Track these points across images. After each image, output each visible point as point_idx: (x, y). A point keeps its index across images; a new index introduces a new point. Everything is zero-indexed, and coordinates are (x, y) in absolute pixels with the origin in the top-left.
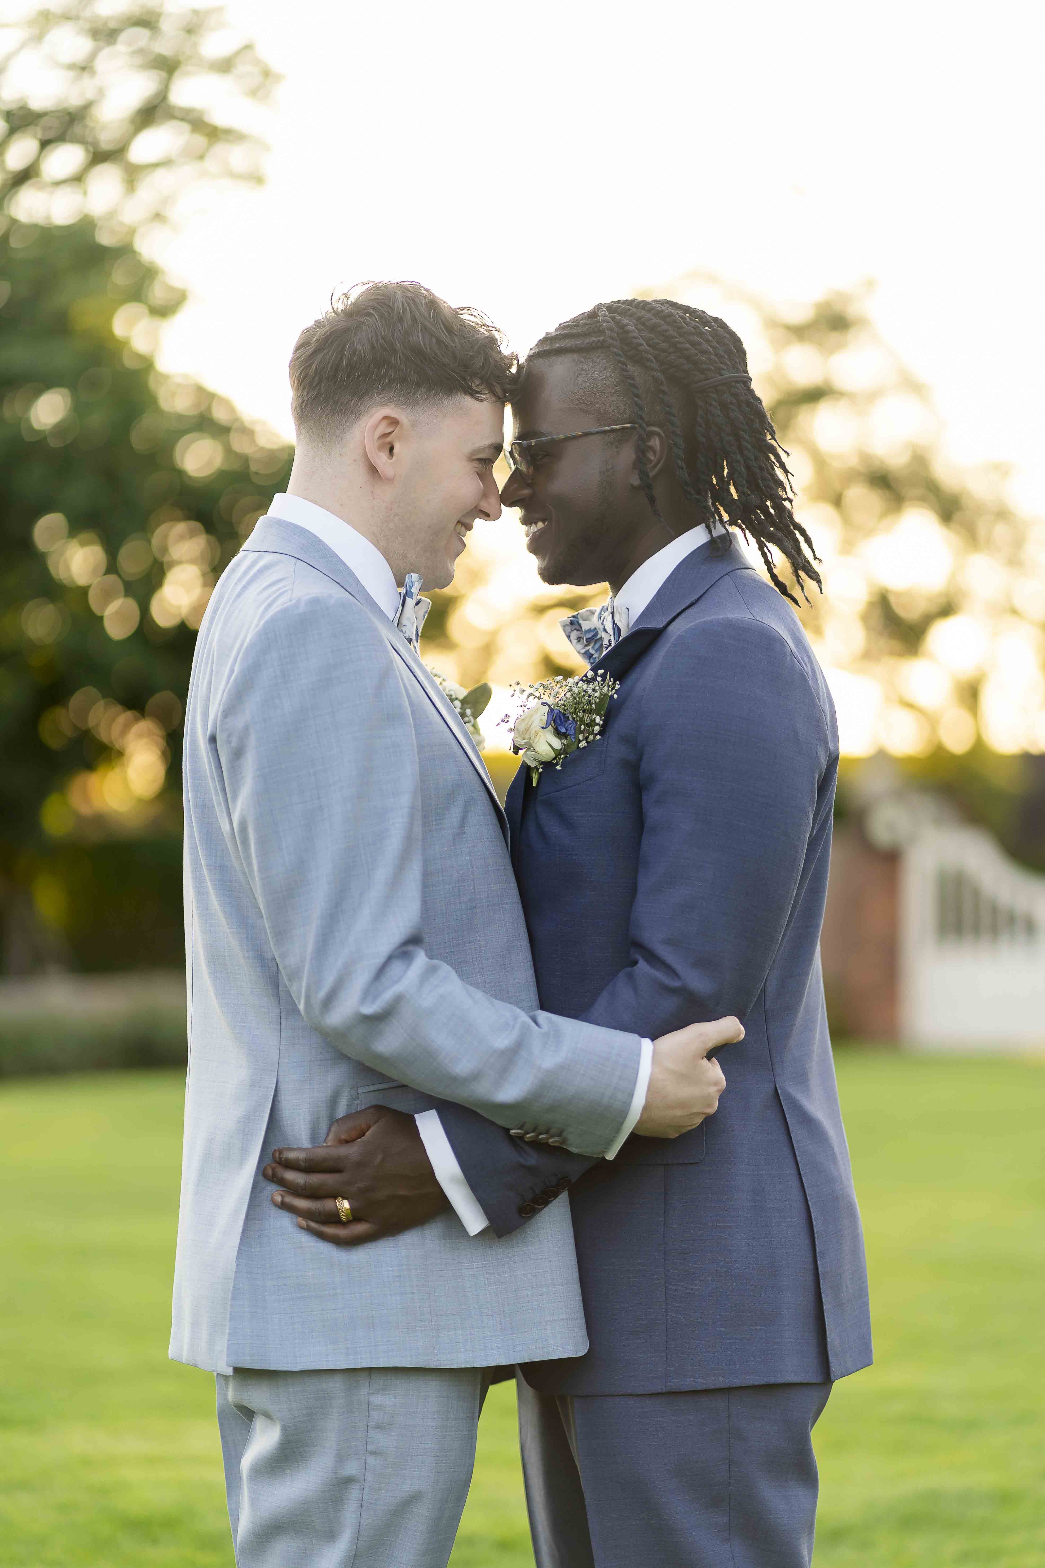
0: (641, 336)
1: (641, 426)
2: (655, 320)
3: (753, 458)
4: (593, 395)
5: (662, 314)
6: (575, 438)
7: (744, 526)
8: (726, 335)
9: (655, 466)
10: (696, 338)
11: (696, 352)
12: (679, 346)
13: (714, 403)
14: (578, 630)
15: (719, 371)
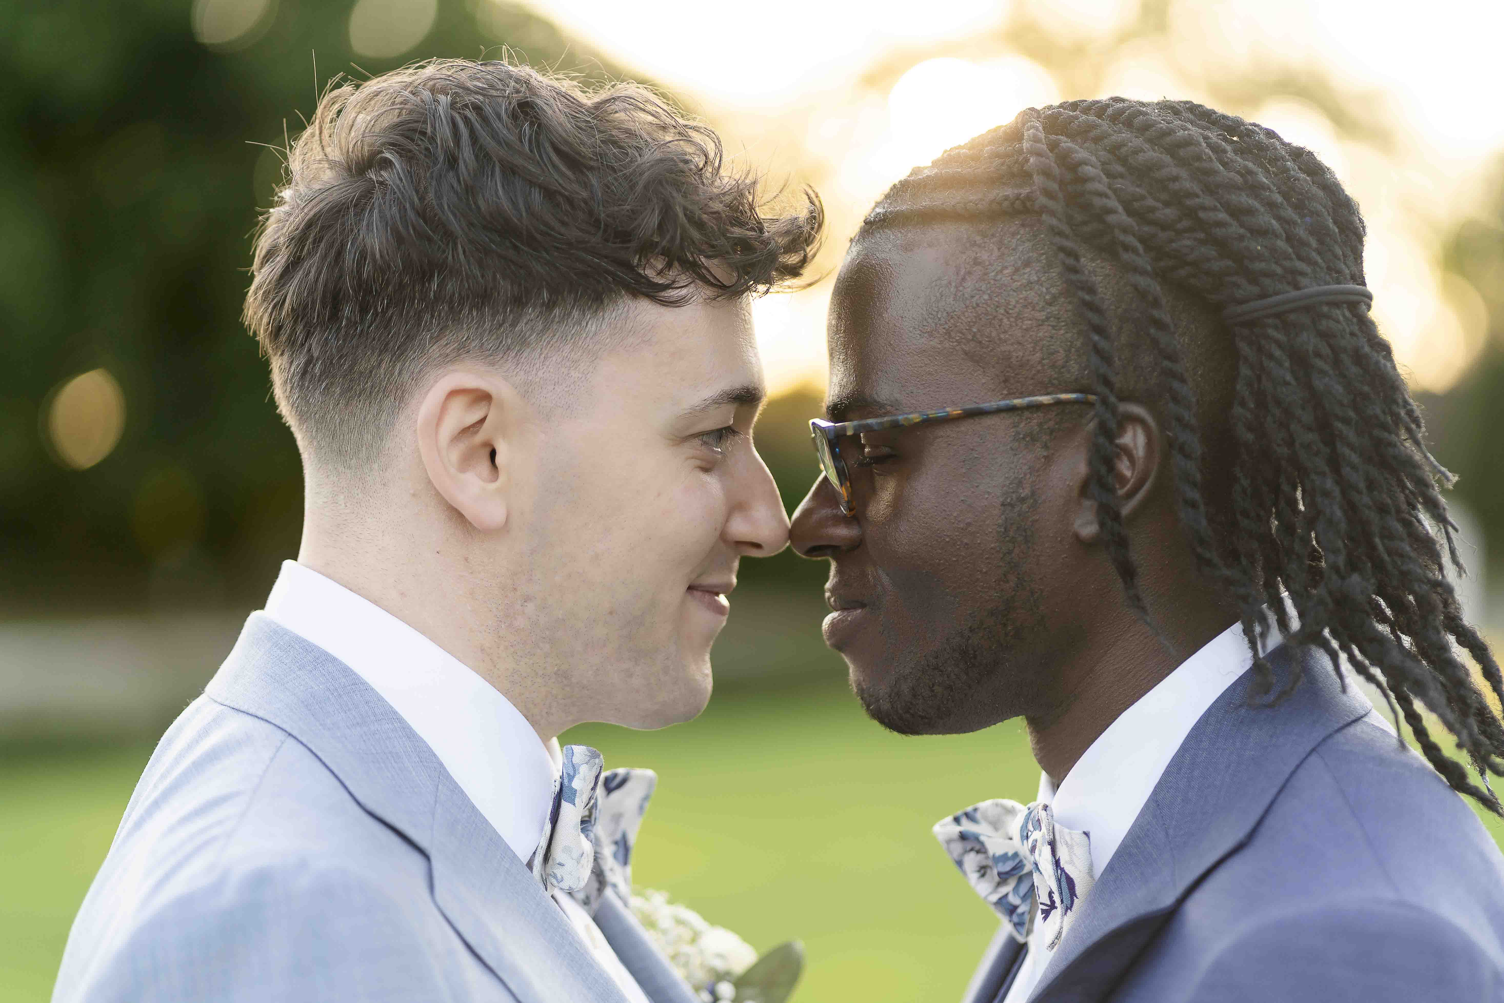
0: (1115, 191)
1: (1104, 402)
2: (1151, 154)
3: (1362, 485)
4: (996, 322)
5: (1168, 139)
6: (948, 420)
7: (1335, 644)
8: (1315, 189)
9: (1130, 495)
10: (1245, 200)
11: (1242, 231)
12: (1202, 215)
13: (1278, 353)
14: (978, 852)
15: (1293, 278)
